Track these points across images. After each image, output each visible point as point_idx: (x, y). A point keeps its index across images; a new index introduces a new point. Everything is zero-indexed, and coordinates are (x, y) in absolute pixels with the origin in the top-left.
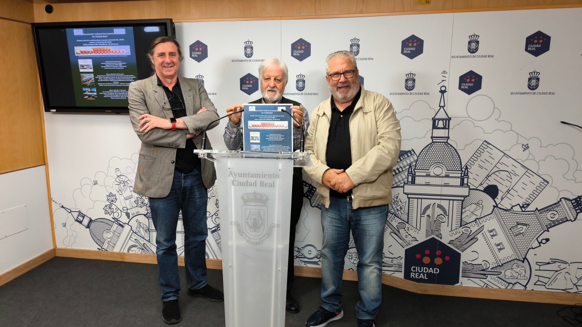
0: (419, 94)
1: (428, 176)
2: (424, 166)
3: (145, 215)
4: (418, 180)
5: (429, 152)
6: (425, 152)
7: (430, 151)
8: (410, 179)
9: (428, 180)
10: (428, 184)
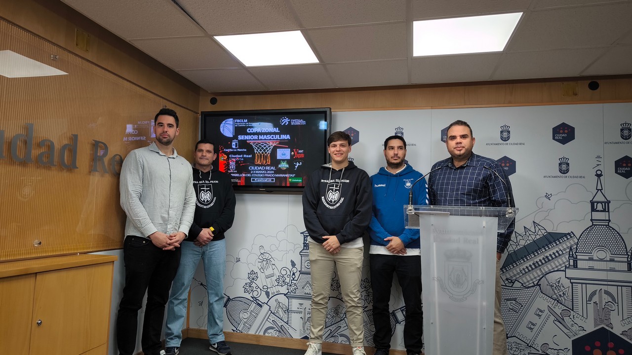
0: (574, 177)
1: (591, 259)
2: (586, 250)
3: (285, 295)
4: (580, 264)
5: (590, 235)
6: (585, 235)
7: (591, 233)
8: (572, 263)
9: (591, 263)
10: (591, 269)
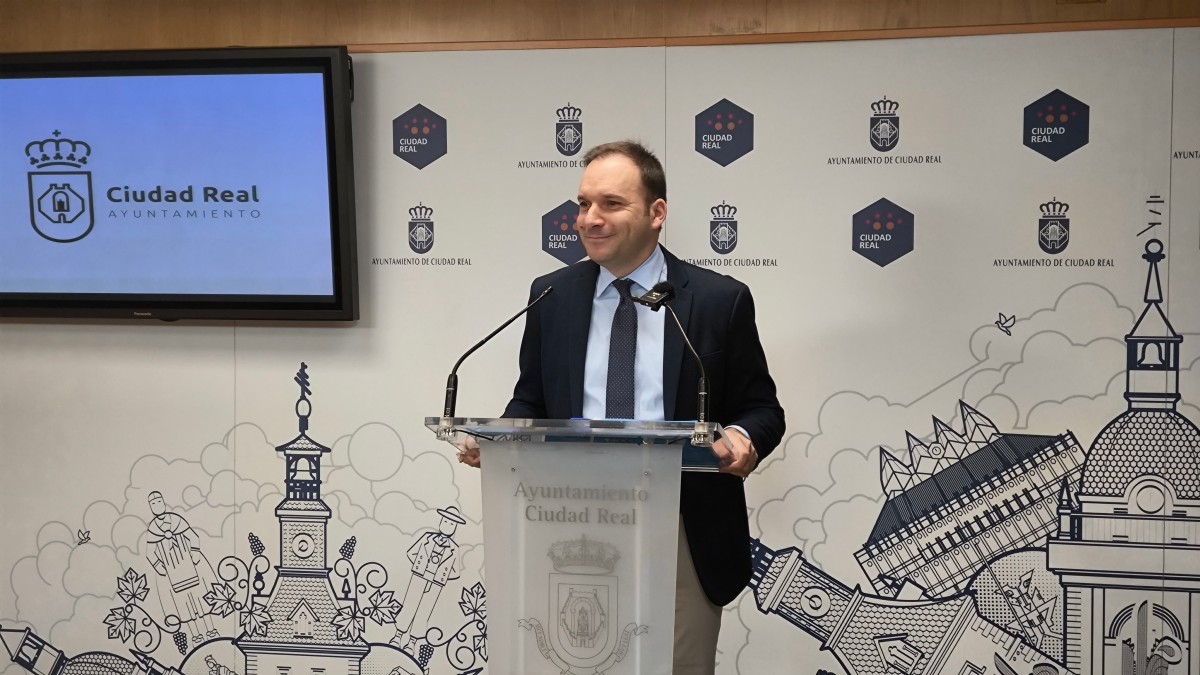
0: (1081, 263)
1: (1121, 514)
2: (1107, 485)
3: (235, 641)
4: (1091, 529)
5: (1120, 442)
6: (1107, 441)
7: (1124, 436)
8: (1066, 526)
9: (1120, 527)
10: (1120, 542)
